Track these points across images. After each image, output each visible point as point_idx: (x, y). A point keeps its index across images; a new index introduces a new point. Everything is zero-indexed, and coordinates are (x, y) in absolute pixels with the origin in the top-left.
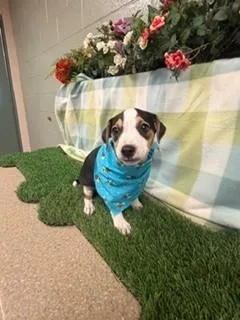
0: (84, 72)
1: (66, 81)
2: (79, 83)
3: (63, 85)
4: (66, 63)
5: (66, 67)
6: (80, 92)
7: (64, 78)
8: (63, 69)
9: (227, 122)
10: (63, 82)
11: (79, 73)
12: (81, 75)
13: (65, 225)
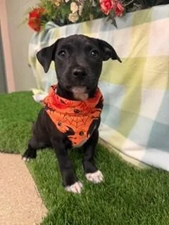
0: (53, 20)
1: (38, 29)
2: (48, 30)
3: (35, 33)
4: (38, 12)
5: (38, 16)
6: (48, 38)
7: (36, 26)
8: (35, 18)
9: (160, 68)
10: (35, 30)
11: (47, 21)
12: (50, 23)
13: (12, 152)
